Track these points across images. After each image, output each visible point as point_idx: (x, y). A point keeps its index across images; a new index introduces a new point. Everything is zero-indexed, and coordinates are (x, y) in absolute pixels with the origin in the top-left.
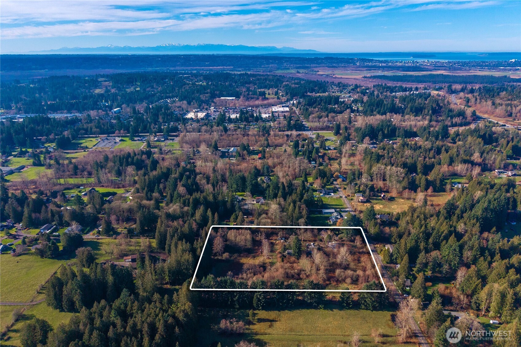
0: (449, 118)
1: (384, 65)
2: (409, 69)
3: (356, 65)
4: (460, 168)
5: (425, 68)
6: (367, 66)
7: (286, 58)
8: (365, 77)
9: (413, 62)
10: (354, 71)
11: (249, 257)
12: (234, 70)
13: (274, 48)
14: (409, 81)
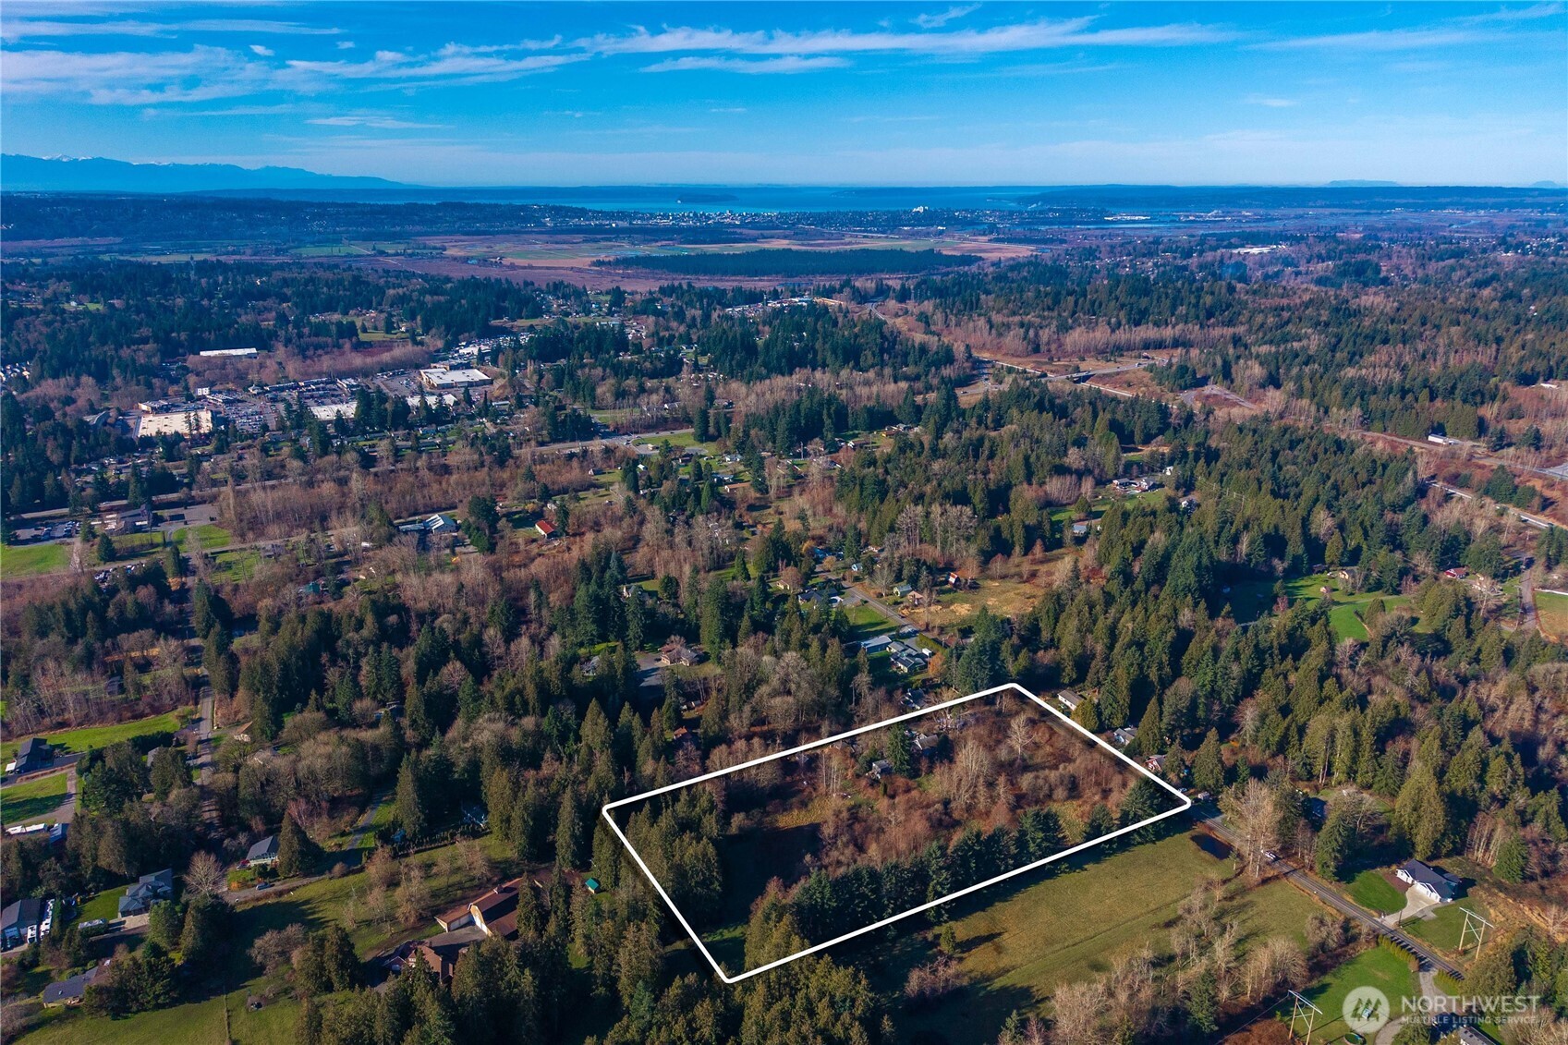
0: (933, 369)
1: (624, 224)
2: (695, 235)
3: (544, 225)
4: (1055, 487)
5: (735, 233)
6: (578, 230)
7: (311, 205)
8: (599, 263)
9: (695, 215)
10: (550, 246)
11: (791, 809)
12: (136, 251)
13: (233, 170)
14: (725, 273)
